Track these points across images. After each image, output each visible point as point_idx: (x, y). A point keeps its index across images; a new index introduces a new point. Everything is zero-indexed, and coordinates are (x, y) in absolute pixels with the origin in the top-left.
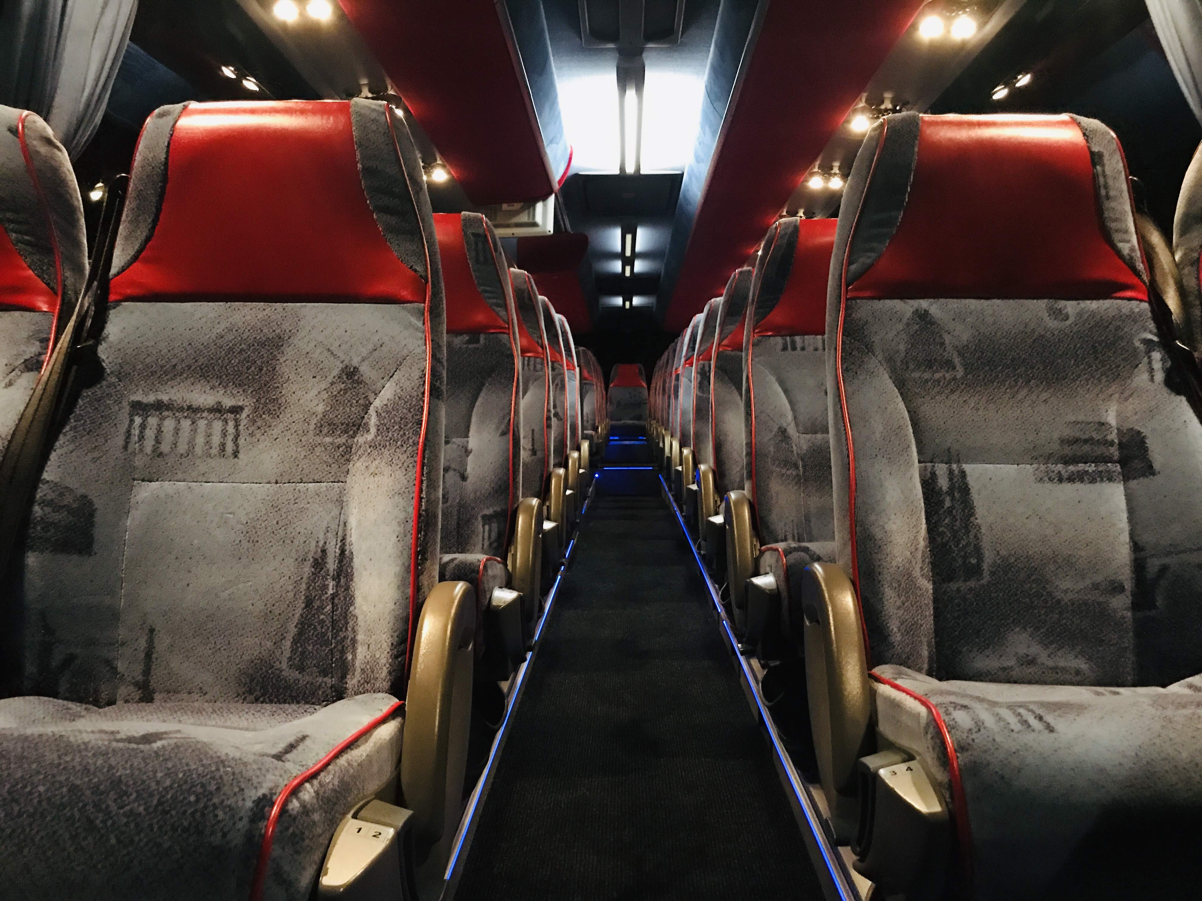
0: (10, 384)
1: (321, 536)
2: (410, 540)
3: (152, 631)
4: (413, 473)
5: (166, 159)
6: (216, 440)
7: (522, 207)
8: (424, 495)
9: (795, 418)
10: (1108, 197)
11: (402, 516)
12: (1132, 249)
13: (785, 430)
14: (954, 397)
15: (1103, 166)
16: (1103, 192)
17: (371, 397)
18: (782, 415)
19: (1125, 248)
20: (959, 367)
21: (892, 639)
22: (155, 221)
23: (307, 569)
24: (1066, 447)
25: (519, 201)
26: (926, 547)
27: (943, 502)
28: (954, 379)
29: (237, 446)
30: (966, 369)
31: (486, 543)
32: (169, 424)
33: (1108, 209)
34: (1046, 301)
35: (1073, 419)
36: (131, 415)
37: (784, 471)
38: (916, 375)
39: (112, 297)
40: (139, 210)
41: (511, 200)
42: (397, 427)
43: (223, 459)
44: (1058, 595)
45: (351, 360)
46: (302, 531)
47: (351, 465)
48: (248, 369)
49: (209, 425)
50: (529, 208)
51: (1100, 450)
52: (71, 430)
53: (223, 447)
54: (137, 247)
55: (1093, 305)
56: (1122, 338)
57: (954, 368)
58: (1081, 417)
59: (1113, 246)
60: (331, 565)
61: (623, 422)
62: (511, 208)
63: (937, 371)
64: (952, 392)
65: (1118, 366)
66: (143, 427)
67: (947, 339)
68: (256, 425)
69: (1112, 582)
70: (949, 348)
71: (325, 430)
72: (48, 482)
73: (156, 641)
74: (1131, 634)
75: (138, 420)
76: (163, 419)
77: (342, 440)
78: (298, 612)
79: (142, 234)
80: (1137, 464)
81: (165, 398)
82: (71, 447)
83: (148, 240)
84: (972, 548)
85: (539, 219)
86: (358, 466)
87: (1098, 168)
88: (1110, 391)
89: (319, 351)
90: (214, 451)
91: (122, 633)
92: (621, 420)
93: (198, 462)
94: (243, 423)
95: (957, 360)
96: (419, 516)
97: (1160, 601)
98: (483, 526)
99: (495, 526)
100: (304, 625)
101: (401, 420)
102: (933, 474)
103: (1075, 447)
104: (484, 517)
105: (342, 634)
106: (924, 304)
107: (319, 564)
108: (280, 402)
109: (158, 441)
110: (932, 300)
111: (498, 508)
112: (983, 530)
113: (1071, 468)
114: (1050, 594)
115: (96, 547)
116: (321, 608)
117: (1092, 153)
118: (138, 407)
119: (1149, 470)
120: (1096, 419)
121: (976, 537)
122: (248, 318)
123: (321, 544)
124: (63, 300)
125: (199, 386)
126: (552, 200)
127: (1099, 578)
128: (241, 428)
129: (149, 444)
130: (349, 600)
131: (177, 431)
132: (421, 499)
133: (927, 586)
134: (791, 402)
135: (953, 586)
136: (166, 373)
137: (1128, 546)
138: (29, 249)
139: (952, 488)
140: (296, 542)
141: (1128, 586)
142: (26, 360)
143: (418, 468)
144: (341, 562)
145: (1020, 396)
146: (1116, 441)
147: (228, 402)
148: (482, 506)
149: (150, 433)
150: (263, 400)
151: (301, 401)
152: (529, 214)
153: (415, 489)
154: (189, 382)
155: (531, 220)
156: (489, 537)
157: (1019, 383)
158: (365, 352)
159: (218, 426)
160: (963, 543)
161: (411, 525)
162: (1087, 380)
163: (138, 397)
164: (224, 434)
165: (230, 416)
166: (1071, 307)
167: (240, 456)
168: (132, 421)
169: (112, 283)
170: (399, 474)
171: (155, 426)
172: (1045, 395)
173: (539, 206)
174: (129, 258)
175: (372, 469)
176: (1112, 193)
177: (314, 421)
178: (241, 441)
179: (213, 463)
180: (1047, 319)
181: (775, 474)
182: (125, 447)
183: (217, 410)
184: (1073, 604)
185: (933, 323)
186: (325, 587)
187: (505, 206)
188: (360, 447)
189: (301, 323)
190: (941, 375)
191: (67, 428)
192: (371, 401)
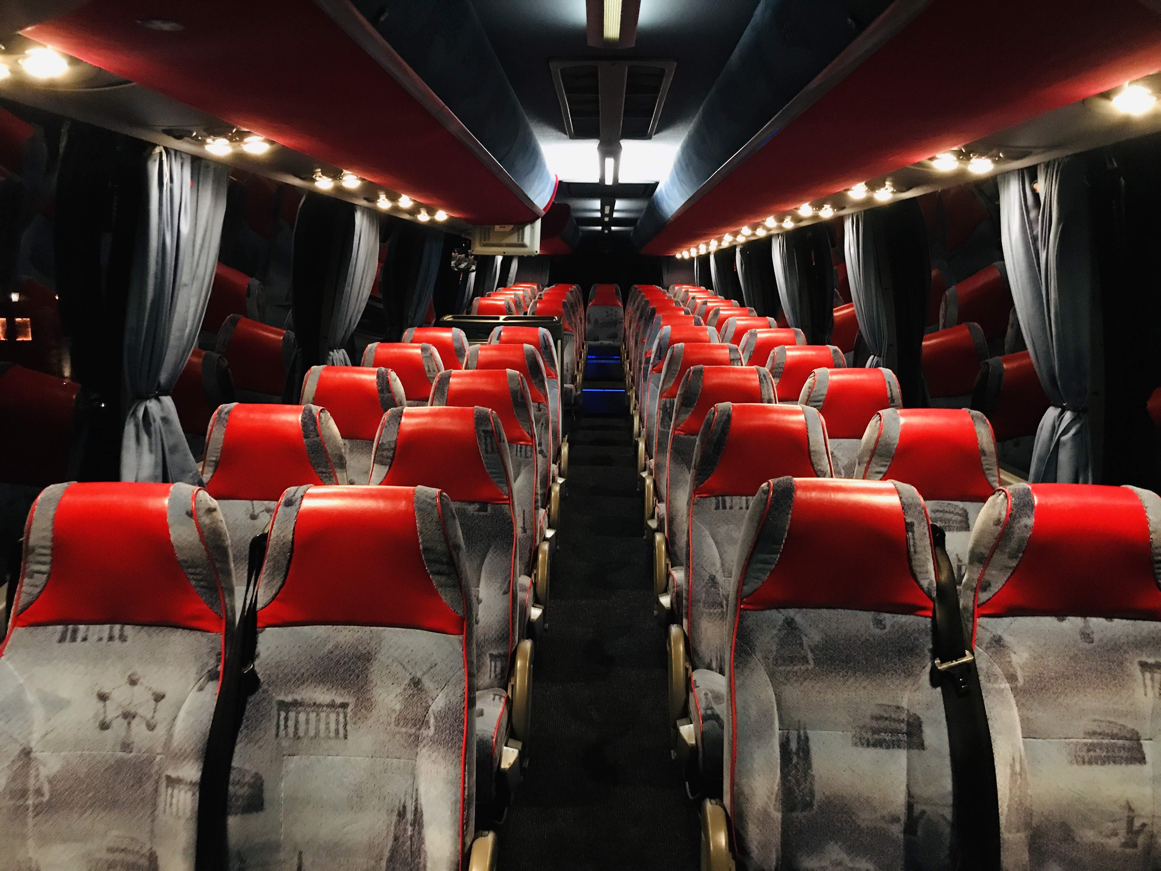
0: (201, 689)
1: (402, 796)
2: (458, 815)
3: (301, 853)
4: (459, 770)
5: (293, 538)
6: (333, 727)
7: (513, 229)
8: (466, 785)
9: (722, 565)
10: (915, 552)
11: (454, 798)
12: (931, 583)
13: (714, 576)
14: (805, 684)
15: (913, 532)
16: (912, 549)
17: (430, 702)
18: (714, 564)
19: (925, 583)
20: (811, 662)
21: (752, 855)
22: (285, 576)
23: (394, 818)
24: (874, 721)
25: (511, 224)
26: (779, 790)
27: (791, 759)
28: (807, 670)
29: (346, 731)
30: (815, 663)
31: (493, 675)
32: (302, 717)
33: (915, 560)
34: (873, 612)
35: (881, 702)
36: (279, 711)
37: (711, 611)
38: (782, 668)
39: (259, 624)
40: (275, 568)
41: (503, 222)
42: (448, 732)
43: (338, 740)
44: (859, 822)
45: (416, 673)
46: (390, 792)
47: (419, 750)
48: (350, 675)
49: (327, 716)
50: (518, 230)
51: (895, 725)
52: (244, 728)
53: (337, 731)
54: (274, 592)
55: (903, 619)
56: (917, 647)
57: (807, 662)
58: (885, 702)
59: (918, 582)
60: (410, 816)
61: (599, 342)
62: (502, 230)
63: (795, 665)
64: (805, 679)
65: (913, 667)
66: (286, 719)
67: (804, 639)
68: (357, 716)
69: (892, 816)
70: (806, 647)
71: (401, 724)
72: (235, 768)
73: (304, 860)
74: (902, 847)
75: (283, 714)
76: (298, 713)
77: (413, 731)
78: (390, 844)
79: (277, 583)
80: (915, 739)
81: (298, 698)
82: (246, 740)
83: (281, 587)
84: (807, 790)
85: (527, 240)
86: (424, 751)
87: (910, 534)
88: (906, 684)
89: (395, 664)
90: (332, 734)
91: (282, 856)
92: (598, 340)
93: (322, 742)
94: (349, 714)
95: (810, 656)
96: (464, 800)
97: (919, 833)
98: (491, 662)
99: (499, 664)
100: (394, 851)
101: (451, 726)
102: (788, 739)
103: (880, 722)
104: (491, 656)
105: (417, 860)
106: (791, 612)
107: (402, 814)
108: (372, 700)
109: (296, 729)
110: (797, 610)
111: (502, 652)
112: (816, 779)
113: (876, 736)
114: (854, 821)
115: (266, 805)
116: (404, 843)
117: (907, 524)
118: (284, 706)
119: (921, 746)
120: (895, 704)
121: (811, 783)
122: (348, 638)
123: (402, 802)
124: (226, 621)
125: (319, 688)
126: (538, 223)
127: (885, 813)
128: (348, 718)
129: (291, 730)
130: (421, 840)
131: (307, 721)
132: (464, 788)
133: (778, 816)
134: (719, 552)
135: (794, 814)
136: (298, 679)
137: (905, 793)
138: (204, 590)
139: (798, 750)
140: (387, 799)
141: (903, 818)
142: (209, 671)
143: (462, 766)
144: (415, 815)
145: (848, 683)
146: (906, 719)
147: (339, 700)
148: (489, 646)
149: (291, 723)
150: (361, 699)
151: (386, 701)
152: (518, 235)
153: (461, 781)
154: (313, 686)
155: (520, 242)
156: (495, 671)
157: (849, 674)
158: (425, 669)
159: (333, 717)
160: (803, 787)
161: (459, 806)
162: (892, 675)
163: (281, 698)
164: (337, 722)
165: (341, 710)
166: (888, 618)
167: (349, 737)
168: (279, 715)
169: (259, 614)
170: (451, 768)
171: (294, 718)
172: (865, 683)
173: (528, 229)
174: (269, 598)
175: (433, 758)
176: (919, 549)
177: (394, 716)
178: (348, 728)
179: (332, 743)
180: (872, 627)
181: (705, 615)
182: (277, 735)
183: (332, 705)
184: (868, 828)
185: (796, 629)
186: (405, 830)
187: (497, 228)
188: (424, 738)
189: (383, 643)
190: (798, 667)
191: (242, 727)
192: (430, 703)
